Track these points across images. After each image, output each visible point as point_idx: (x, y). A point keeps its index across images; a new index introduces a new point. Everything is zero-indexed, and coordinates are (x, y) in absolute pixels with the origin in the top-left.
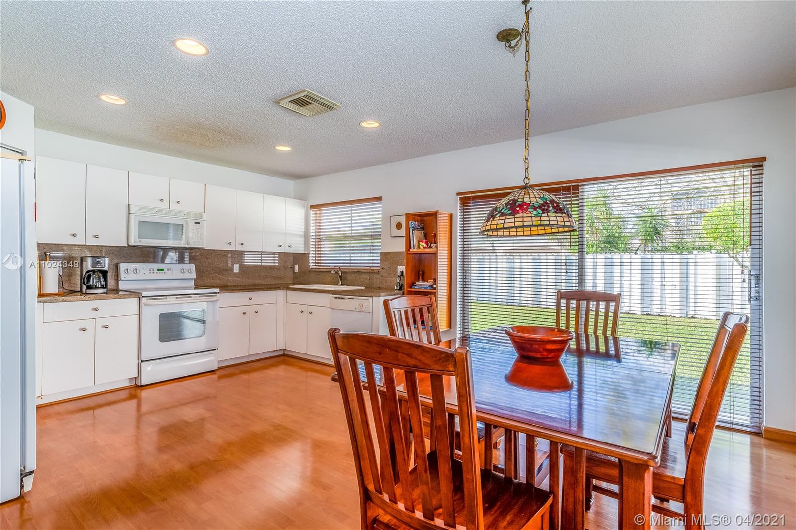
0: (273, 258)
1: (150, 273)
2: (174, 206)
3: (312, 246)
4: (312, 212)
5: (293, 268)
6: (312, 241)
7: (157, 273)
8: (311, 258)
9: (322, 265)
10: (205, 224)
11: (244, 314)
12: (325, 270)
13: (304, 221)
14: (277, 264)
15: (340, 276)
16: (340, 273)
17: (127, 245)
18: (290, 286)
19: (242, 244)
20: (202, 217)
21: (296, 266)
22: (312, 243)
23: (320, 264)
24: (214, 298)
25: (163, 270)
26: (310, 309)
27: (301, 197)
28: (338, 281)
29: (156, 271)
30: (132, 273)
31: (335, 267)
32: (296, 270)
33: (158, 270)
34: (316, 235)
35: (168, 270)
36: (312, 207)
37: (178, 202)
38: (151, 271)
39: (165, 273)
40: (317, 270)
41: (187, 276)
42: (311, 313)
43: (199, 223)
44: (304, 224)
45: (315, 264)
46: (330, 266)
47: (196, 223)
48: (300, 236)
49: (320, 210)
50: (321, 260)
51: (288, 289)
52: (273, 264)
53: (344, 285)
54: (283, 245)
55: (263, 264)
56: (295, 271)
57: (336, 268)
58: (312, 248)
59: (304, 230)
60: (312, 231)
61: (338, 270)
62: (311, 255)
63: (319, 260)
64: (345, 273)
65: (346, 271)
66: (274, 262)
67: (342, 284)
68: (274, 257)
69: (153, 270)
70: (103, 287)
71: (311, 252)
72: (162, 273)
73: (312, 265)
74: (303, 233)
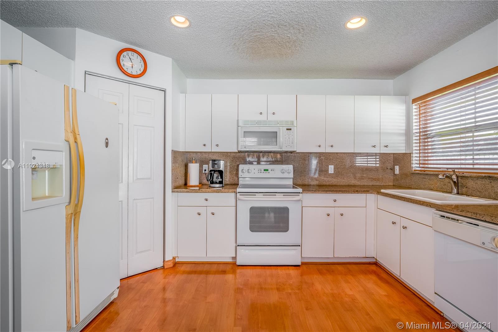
0: (375, 160)
1: (259, 172)
2: (271, 118)
3: (414, 145)
4: (414, 107)
5: (393, 169)
6: (415, 139)
7: (263, 173)
8: (414, 159)
9: (429, 166)
10: (294, 129)
11: (328, 215)
12: (432, 173)
13: (404, 118)
14: (378, 165)
15: (454, 182)
16: (454, 177)
17: (237, 151)
18: (382, 191)
19: (332, 146)
20: (293, 123)
21: (397, 168)
22: (414, 141)
23: (426, 166)
24: (297, 198)
25: (268, 170)
26: (405, 223)
27: (401, 93)
28: (452, 189)
29: (263, 171)
30: (246, 172)
31: (447, 169)
32: (397, 171)
33: (265, 170)
34: (420, 132)
35: (272, 170)
36: (414, 101)
37: (274, 113)
38: (260, 171)
39: (269, 173)
40: (423, 172)
41: (286, 175)
42: (405, 228)
43: (290, 129)
44: (404, 121)
45: (418, 166)
46: (440, 168)
47: (287, 129)
48: (400, 134)
49: (425, 102)
50: (428, 160)
51: (379, 193)
52: (375, 165)
53: (462, 194)
54: (378, 145)
55: (369, 165)
56: (396, 173)
57: (449, 170)
58: (415, 148)
59: (404, 128)
60: (414, 128)
61: (452, 173)
62: (414, 155)
63: (425, 160)
64: (463, 177)
65: (465, 174)
66: (376, 164)
67: (458, 193)
68: (376, 158)
69: (261, 170)
70: (221, 183)
71: (414, 152)
72: (267, 172)
73: (415, 166)
74: (404, 132)
